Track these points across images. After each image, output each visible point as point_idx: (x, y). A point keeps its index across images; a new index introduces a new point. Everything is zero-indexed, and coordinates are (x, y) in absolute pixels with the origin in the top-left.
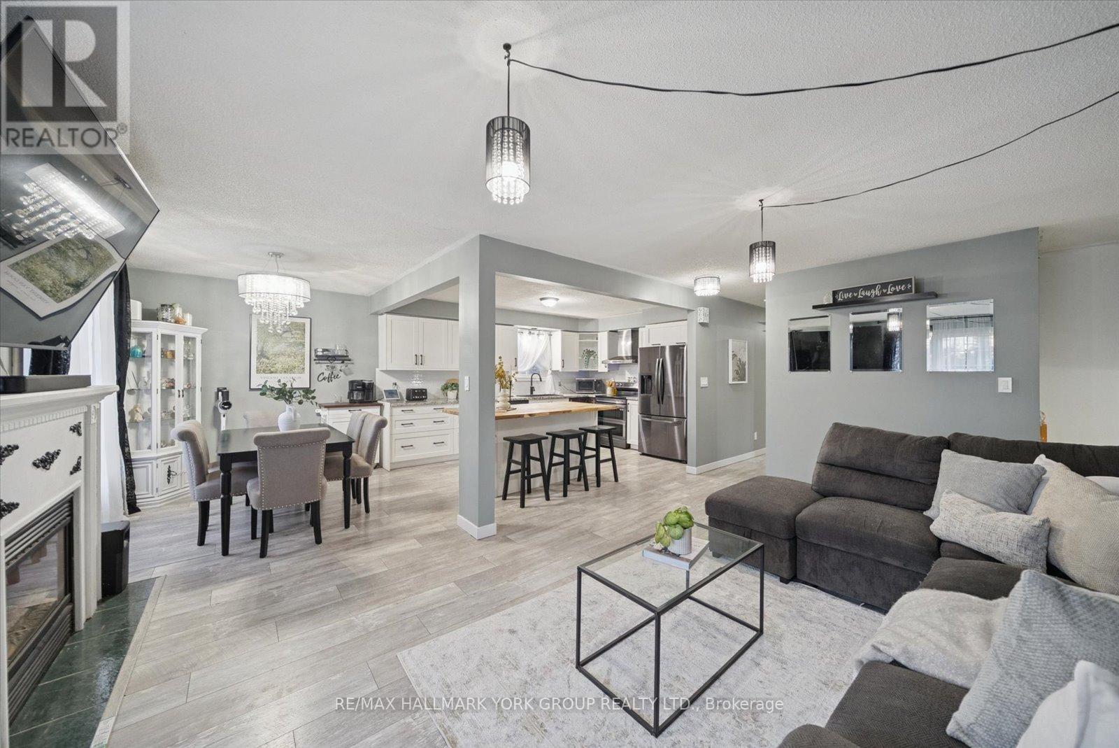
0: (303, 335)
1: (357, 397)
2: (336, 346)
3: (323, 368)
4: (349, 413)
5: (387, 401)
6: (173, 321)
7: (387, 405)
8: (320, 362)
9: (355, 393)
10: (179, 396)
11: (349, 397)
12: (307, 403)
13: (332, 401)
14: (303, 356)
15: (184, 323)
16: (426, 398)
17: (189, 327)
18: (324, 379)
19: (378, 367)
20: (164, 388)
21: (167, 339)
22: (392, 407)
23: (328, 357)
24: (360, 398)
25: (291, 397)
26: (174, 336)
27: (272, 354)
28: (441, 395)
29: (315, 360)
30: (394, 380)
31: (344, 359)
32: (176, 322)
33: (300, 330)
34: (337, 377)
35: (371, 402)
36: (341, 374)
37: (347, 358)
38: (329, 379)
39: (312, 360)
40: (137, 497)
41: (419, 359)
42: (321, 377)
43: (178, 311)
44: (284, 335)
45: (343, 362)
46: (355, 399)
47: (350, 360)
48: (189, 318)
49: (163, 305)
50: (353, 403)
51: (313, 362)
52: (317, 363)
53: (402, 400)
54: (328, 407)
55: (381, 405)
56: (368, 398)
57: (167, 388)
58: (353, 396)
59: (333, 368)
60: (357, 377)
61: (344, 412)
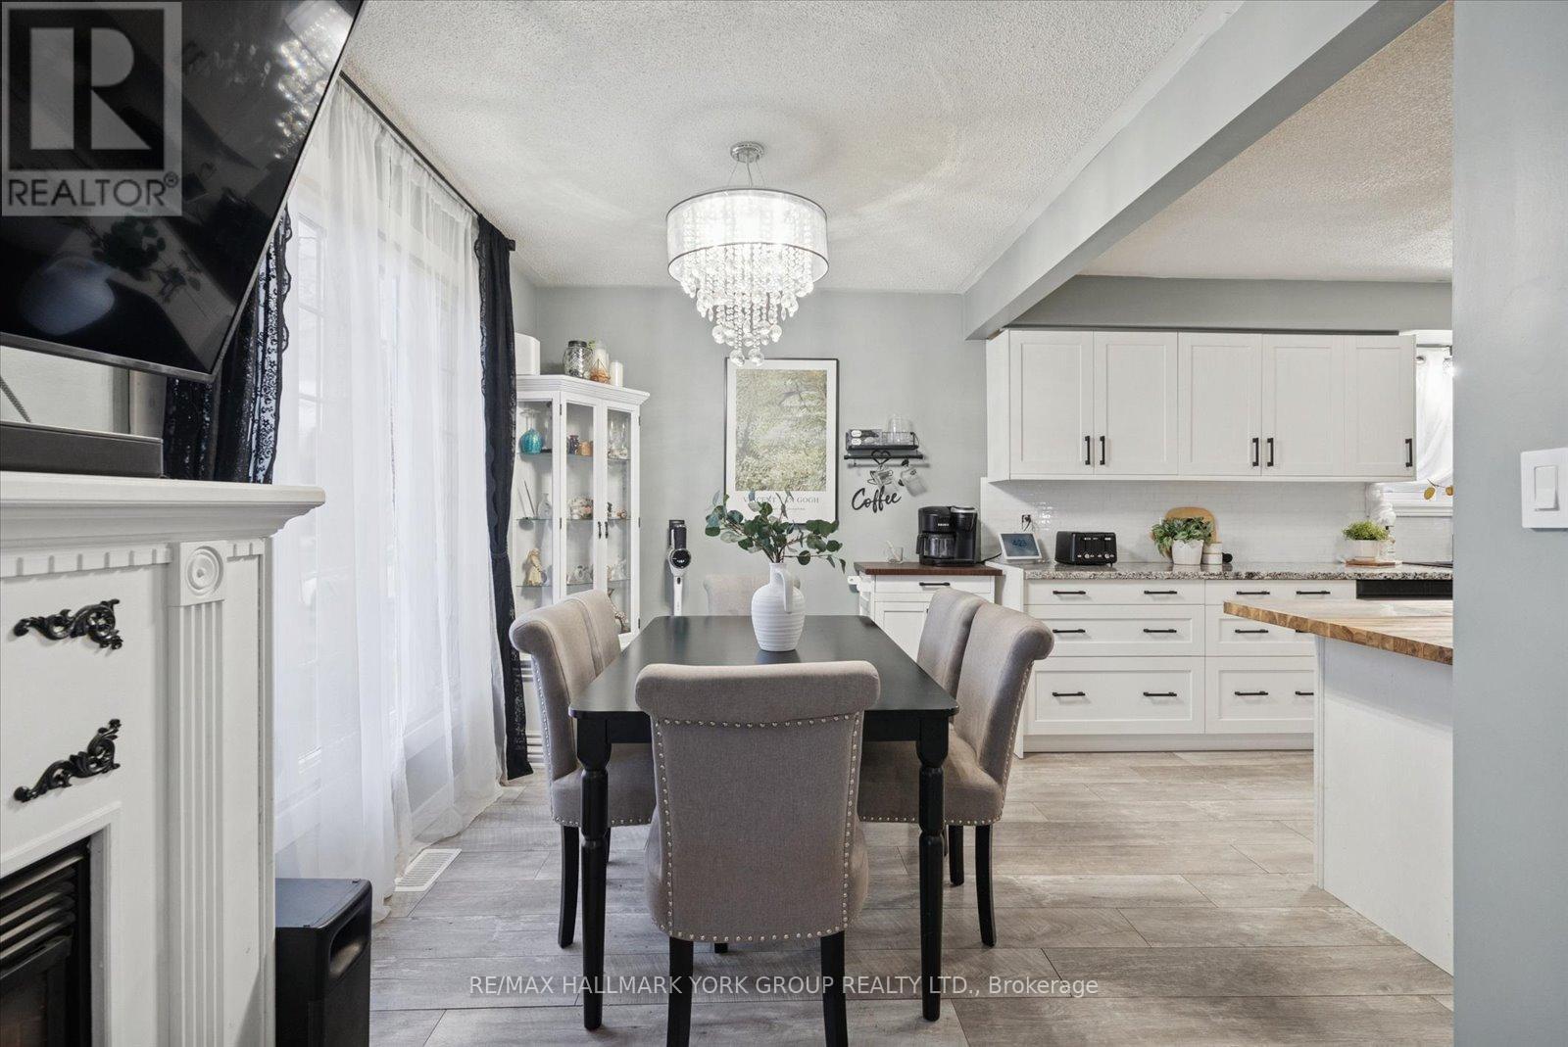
0: (823, 399)
1: (938, 549)
2: (890, 427)
3: (861, 477)
4: (920, 588)
5: (1011, 563)
6: (587, 374)
7: (1014, 576)
8: (858, 462)
9: (934, 539)
10: (600, 535)
11: (919, 551)
12: (818, 561)
13: (882, 558)
14: (823, 449)
15: (608, 380)
16: (1113, 560)
17: (616, 393)
18: (865, 503)
19: (986, 475)
20: (576, 517)
21: (579, 413)
22: (1027, 580)
23: (874, 451)
24: (944, 553)
25: (782, 542)
26: (592, 408)
27: (764, 447)
28: (1151, 550)
29: (846, 458)
30: (1027, 510)
31: (907, 453)
32: (593, 378)
33: (816, 387)
34: (892, 499)
35: (971, 564)
36: (902, 492)
37: (913, 453)
38: (876, 504)
39: (841, 458)
40: (529, 741)
41: (1097, 449)
42: (860, 500)
43: (600, 356)
44: (787, 403)
45: (905, 463)
46: (933, 554)
47: (921, 457)
48: (617, 370)
49: (572, 343)
50: (926, 565)
51: (844, 463)
52: (850, 466)
53: (1045, 562)
54: (875, 572)
55: (997, 574)
56: (963, 553)
57: (583, 518)
58: (929, 548)
59: (884, 476)
60: (939, 498)
61: (909, 586)
